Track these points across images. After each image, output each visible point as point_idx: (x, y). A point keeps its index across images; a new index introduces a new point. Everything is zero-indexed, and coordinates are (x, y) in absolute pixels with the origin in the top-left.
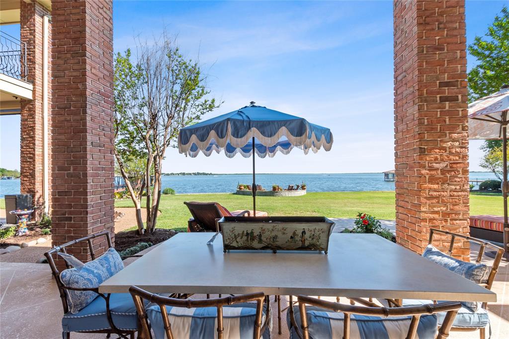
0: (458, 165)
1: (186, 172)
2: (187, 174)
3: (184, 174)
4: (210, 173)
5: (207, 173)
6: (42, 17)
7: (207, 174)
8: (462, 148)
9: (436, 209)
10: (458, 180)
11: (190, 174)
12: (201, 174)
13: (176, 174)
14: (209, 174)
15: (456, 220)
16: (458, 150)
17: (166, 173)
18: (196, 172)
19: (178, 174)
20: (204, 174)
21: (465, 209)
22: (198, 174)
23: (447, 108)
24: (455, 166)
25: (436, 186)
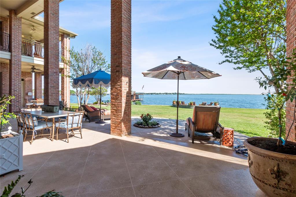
0: (119, 94)
3: (167, 94)
4: (183, 93)
5: (181, 93)
6: (67, 38)
8: (120, 88)
9: (114, 108)
10: (119, 99)
11: (171, 94)
13: (162, 94)
14: (183, 94)
15: (119, 112)
16: (119, 89)
21: (121, 109)
23: (117, 74)
24: (118, 94)
25: (114, 101)
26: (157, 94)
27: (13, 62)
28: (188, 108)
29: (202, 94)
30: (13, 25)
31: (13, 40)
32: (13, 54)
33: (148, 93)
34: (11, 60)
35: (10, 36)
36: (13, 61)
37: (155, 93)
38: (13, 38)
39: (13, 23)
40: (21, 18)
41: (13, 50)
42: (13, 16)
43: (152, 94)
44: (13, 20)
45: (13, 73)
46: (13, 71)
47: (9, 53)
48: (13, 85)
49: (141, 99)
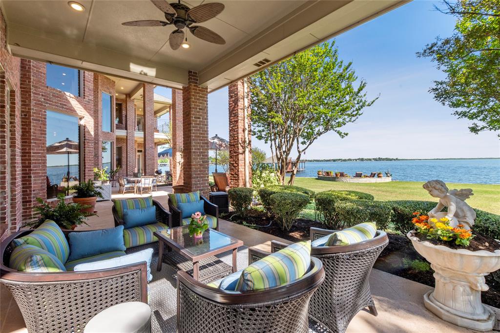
1: (365, 158)
2: (366, 160)
3: (362, 160)
4: (395, 158)
5: (391, 158)
7: (391, 160)
11: (370, 160)
12: (383, 159)
13: (354, 160)
14: (394, 160)
17: (344, 159)
18: (377, 157)
19: (356, 160)
20: (387, 159)
22: (380, 159)
26: (345, 160)
27: (128, 139)
28: (333, 181)
29: (437, 159)
30: (128, 107)
31: (128, 120)
32: (128, 130)
33: (328, 159)
34: (127, 136)
35: (126, 116)
36: (128, 137)
37: (340, 160)
38: (128, 118)
39: (128, 105)
40: (134, 99)
41: (128, 128)
42: (128, 99)
43: (334, 161)
44: (128, 103)
45: (128, 148)
46: (128, 145)
47: (126, 131)
48: (128, 158)
49: (301, 170)
